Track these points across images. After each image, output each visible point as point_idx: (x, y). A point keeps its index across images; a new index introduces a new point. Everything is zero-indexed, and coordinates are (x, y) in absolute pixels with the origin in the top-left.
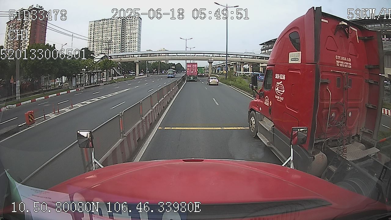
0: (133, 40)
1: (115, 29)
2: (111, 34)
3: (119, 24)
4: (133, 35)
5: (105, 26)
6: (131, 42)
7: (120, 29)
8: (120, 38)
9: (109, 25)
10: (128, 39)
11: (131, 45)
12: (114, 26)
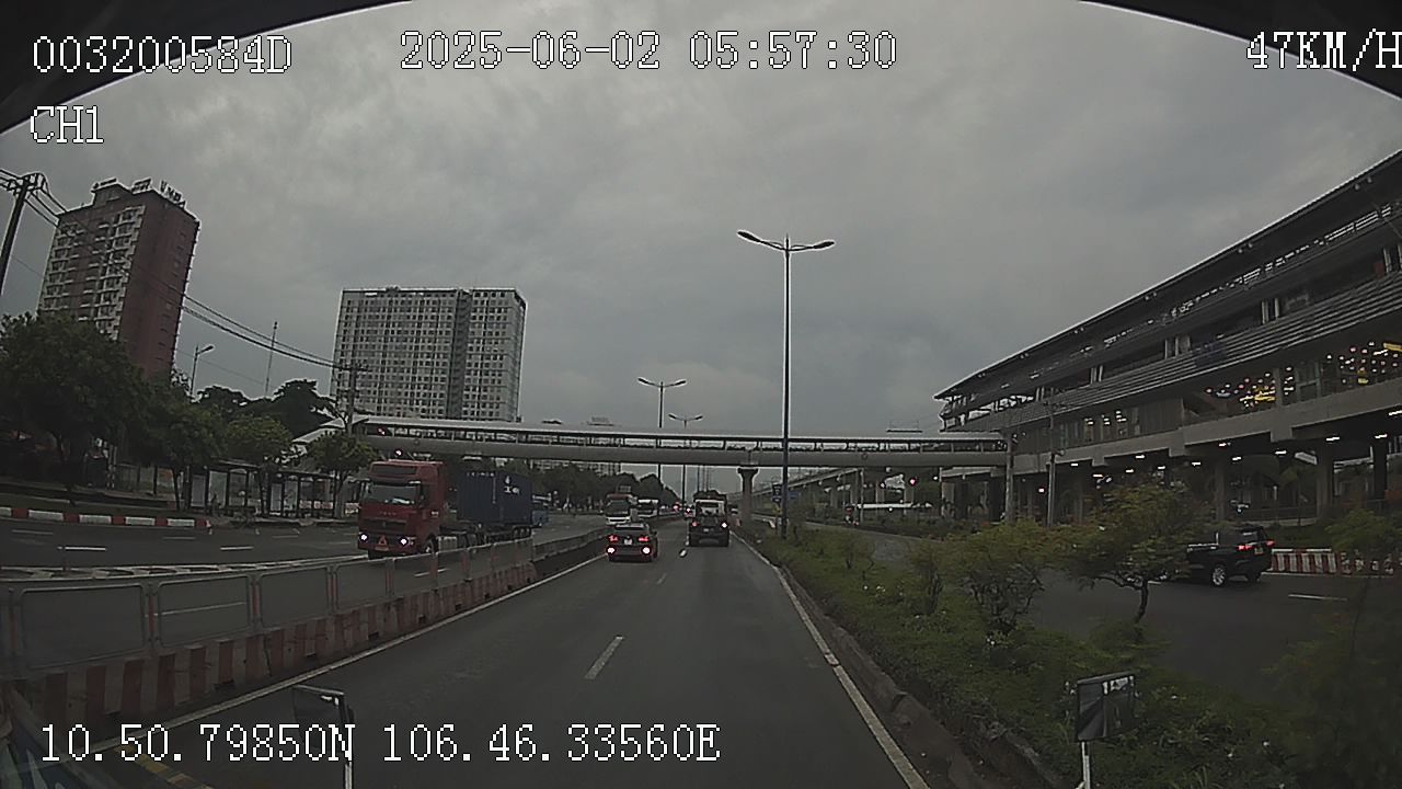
0: (490, 377)
1: (431, 332)
2: (417, 347)
3: (443, 315)
4: (491, 361)
5: (396, 316)
6: (483, 384)
7: (447, 332)
8: (447, 367)
9: (411, 314)
10: (476, 374)
11: (485, 397)
12: (429, 319)
